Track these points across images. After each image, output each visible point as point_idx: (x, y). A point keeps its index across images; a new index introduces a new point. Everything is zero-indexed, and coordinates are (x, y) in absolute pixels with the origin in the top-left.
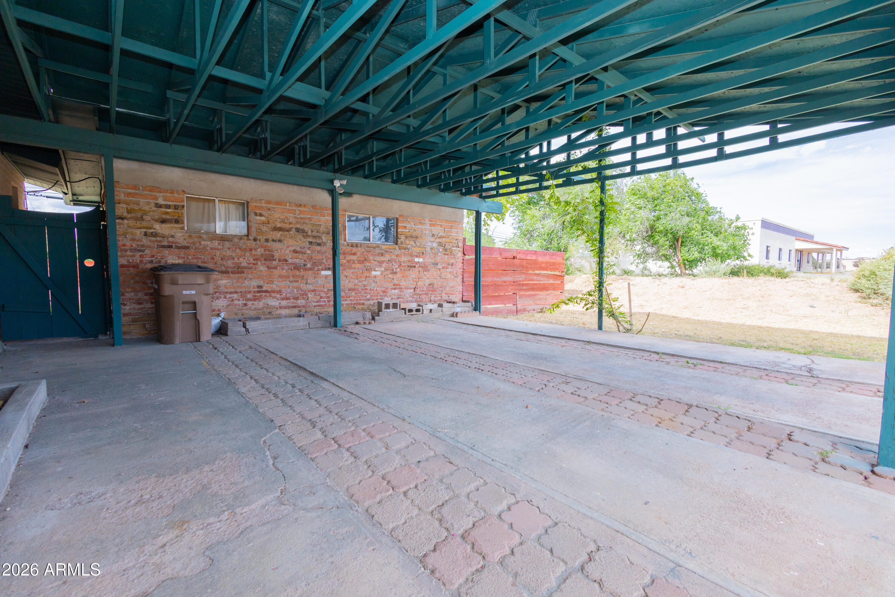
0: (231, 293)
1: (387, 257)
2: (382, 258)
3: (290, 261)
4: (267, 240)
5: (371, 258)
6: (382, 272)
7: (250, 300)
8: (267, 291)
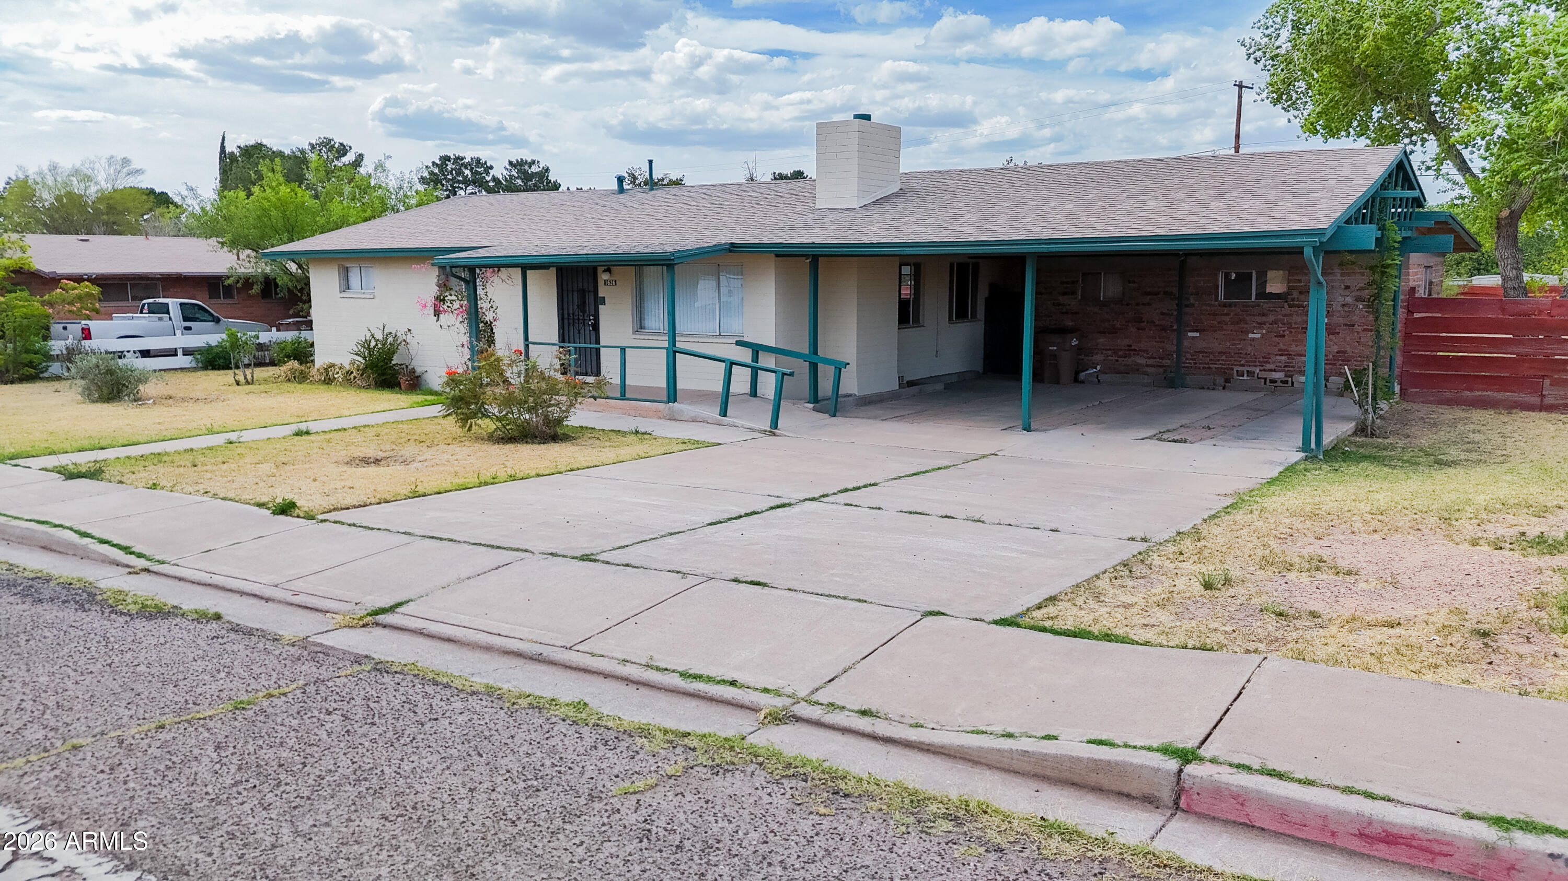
0: (1106, 350)
1: (1271, 318)
2: (1264, 319)
3: (1157, 323)
4: (1137, 304)
5: (1248, 318)
6: (1263, 335)
7: (1120, 357)
8: (1135, 350)
